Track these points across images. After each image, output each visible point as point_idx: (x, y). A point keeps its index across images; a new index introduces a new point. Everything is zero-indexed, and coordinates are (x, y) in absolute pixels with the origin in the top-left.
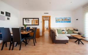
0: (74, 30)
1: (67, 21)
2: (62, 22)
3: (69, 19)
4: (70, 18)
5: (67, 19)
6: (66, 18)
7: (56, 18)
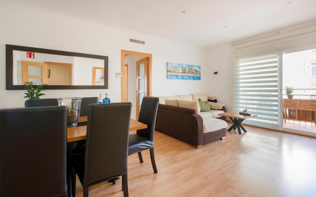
0: (209, 100)
1: (193, 75)
2: (183, 78)
3: (198, 70)
4: (199, 67)
5: (194, 68)
6: (192, 66)
7: (167, 64)
